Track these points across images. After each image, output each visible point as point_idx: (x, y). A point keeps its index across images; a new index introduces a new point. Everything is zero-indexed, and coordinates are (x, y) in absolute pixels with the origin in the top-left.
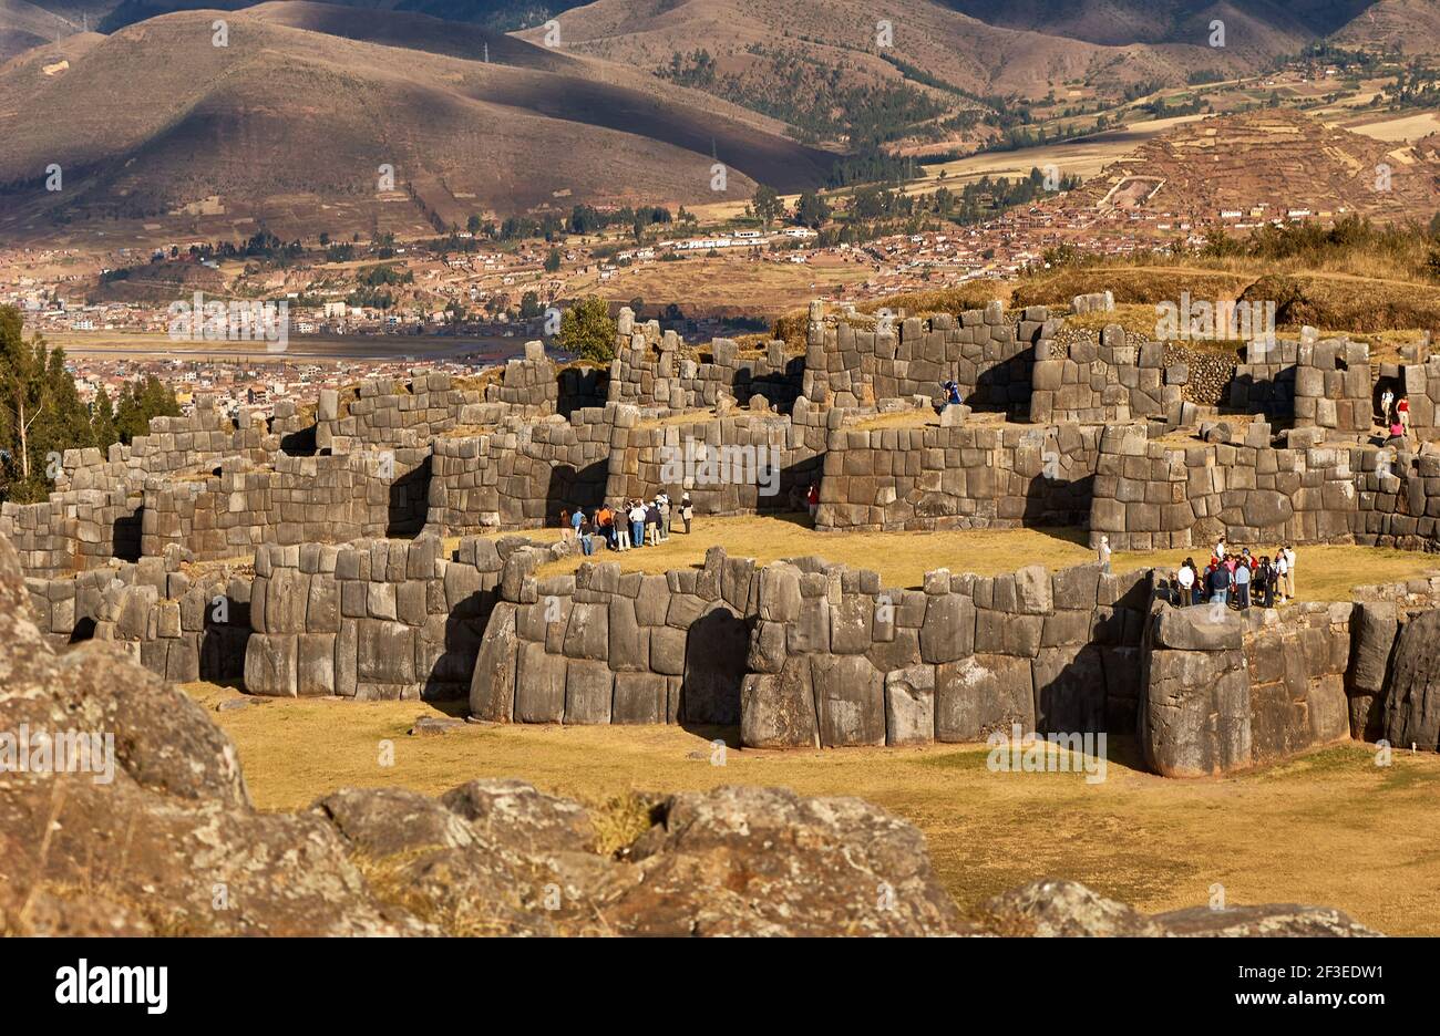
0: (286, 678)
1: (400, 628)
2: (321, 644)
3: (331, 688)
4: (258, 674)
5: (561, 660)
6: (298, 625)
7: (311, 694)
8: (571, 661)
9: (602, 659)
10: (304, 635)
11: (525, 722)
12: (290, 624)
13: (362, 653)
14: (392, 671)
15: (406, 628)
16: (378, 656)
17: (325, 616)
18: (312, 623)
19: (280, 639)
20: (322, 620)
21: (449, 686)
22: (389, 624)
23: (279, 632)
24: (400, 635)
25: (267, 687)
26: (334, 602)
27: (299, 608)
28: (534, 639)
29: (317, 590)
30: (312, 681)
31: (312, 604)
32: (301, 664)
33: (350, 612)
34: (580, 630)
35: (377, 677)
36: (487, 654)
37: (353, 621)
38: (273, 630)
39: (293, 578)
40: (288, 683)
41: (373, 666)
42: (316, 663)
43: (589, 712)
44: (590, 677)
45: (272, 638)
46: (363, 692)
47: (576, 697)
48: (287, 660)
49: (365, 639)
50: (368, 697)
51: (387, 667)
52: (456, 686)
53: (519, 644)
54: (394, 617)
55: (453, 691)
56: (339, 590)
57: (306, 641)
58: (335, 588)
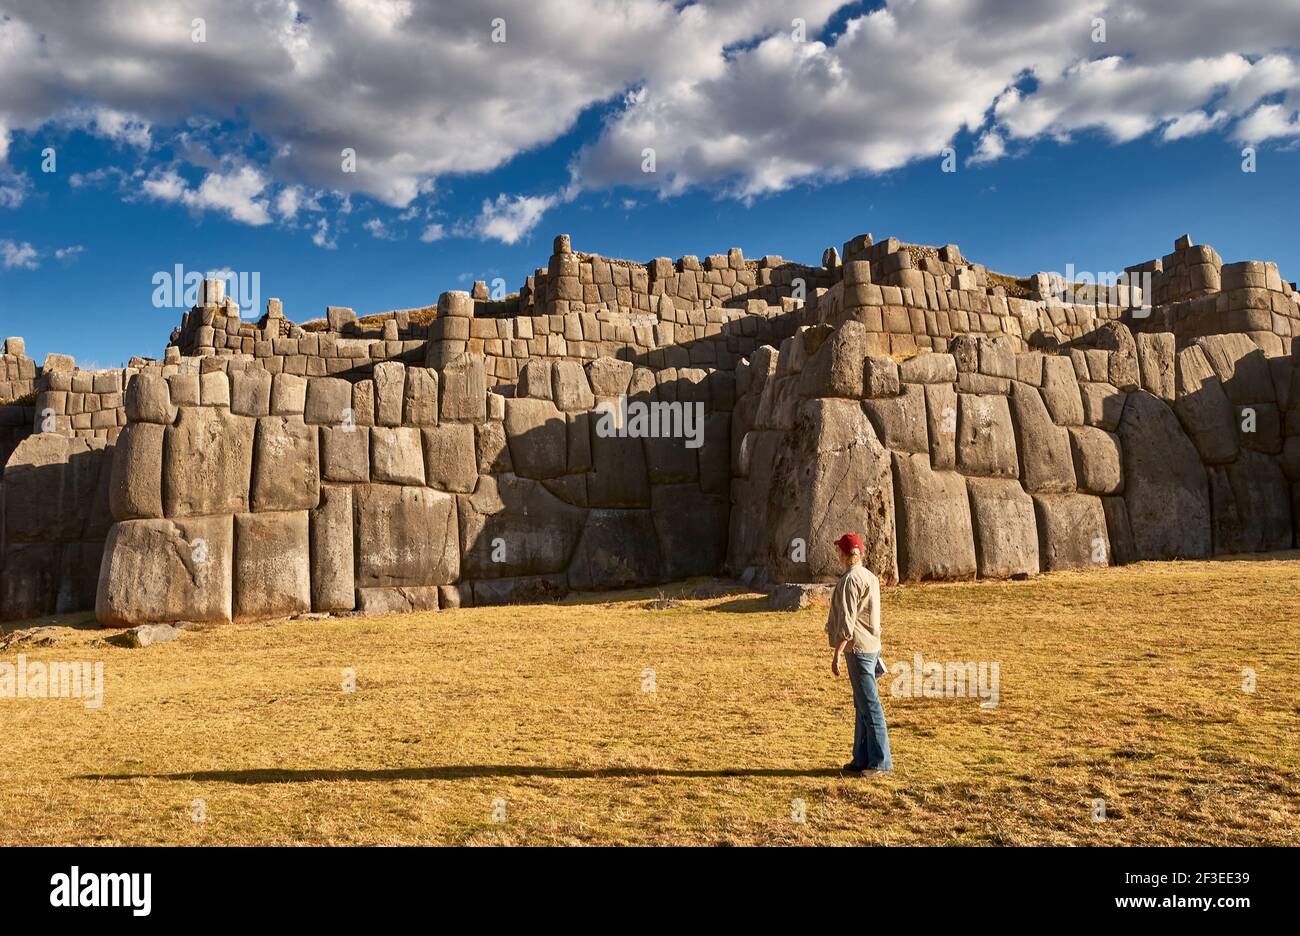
0: (215, 588)
1: (434, 497)
2: (288, 529)
3: (307, 600)
4: (155, 587)
5: (958, 480)
6: (233, 500)
7: (267, 612)
8: (974, 480)
9: (1012, 477)
10: (248, 515)
11: (928, 577)
12: (218, 500)
13: (366, 538)
14: (430, 562)
15: (447, 496)
16: (402, 540)
17: (294, 481)
18: (270, 495)
19: (203, 523)
20: (290, 488)
21: (525, 581)
22: (417, 491)
23: (195, 511)
24: (439, 505)
25: (176, 607)
26: (309, 461)
27: (239, 472)
28: (914, 448)
29: (277, 440)
30: (270, 592)
31: (268, 462)
32: (248, 564)
33: (343, 474)
34: (984, 431)
35: (399, 576)
36: (841, 473)
37: (347, 491)
38: (181, 509)
39: (224, 422)
40: (221, 597)
41: (394, 557)
42: (277, 561)
43: (1020, 554)
44: (1011, 502)
45: (184, 522)
46: (376, 601)
47: (1001, 533)
48: (219, 557)
49: (374, 515)
50: (391, 608)
51: (423, 558)
52: (539, 579)
53: (892, 456)
54: (423, 481)
55: (535, 587)
56: (316, 438)
57: (256, 526)
58: (310, 438)
